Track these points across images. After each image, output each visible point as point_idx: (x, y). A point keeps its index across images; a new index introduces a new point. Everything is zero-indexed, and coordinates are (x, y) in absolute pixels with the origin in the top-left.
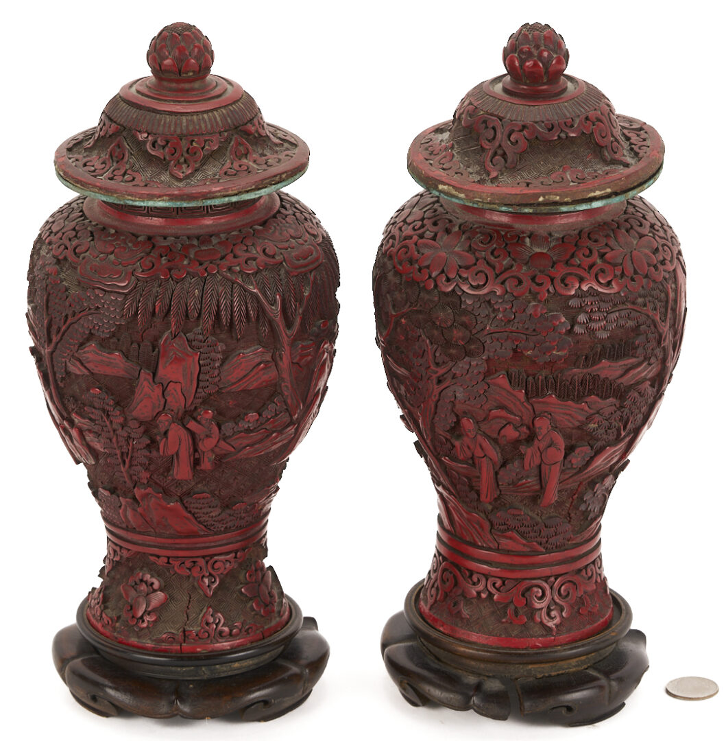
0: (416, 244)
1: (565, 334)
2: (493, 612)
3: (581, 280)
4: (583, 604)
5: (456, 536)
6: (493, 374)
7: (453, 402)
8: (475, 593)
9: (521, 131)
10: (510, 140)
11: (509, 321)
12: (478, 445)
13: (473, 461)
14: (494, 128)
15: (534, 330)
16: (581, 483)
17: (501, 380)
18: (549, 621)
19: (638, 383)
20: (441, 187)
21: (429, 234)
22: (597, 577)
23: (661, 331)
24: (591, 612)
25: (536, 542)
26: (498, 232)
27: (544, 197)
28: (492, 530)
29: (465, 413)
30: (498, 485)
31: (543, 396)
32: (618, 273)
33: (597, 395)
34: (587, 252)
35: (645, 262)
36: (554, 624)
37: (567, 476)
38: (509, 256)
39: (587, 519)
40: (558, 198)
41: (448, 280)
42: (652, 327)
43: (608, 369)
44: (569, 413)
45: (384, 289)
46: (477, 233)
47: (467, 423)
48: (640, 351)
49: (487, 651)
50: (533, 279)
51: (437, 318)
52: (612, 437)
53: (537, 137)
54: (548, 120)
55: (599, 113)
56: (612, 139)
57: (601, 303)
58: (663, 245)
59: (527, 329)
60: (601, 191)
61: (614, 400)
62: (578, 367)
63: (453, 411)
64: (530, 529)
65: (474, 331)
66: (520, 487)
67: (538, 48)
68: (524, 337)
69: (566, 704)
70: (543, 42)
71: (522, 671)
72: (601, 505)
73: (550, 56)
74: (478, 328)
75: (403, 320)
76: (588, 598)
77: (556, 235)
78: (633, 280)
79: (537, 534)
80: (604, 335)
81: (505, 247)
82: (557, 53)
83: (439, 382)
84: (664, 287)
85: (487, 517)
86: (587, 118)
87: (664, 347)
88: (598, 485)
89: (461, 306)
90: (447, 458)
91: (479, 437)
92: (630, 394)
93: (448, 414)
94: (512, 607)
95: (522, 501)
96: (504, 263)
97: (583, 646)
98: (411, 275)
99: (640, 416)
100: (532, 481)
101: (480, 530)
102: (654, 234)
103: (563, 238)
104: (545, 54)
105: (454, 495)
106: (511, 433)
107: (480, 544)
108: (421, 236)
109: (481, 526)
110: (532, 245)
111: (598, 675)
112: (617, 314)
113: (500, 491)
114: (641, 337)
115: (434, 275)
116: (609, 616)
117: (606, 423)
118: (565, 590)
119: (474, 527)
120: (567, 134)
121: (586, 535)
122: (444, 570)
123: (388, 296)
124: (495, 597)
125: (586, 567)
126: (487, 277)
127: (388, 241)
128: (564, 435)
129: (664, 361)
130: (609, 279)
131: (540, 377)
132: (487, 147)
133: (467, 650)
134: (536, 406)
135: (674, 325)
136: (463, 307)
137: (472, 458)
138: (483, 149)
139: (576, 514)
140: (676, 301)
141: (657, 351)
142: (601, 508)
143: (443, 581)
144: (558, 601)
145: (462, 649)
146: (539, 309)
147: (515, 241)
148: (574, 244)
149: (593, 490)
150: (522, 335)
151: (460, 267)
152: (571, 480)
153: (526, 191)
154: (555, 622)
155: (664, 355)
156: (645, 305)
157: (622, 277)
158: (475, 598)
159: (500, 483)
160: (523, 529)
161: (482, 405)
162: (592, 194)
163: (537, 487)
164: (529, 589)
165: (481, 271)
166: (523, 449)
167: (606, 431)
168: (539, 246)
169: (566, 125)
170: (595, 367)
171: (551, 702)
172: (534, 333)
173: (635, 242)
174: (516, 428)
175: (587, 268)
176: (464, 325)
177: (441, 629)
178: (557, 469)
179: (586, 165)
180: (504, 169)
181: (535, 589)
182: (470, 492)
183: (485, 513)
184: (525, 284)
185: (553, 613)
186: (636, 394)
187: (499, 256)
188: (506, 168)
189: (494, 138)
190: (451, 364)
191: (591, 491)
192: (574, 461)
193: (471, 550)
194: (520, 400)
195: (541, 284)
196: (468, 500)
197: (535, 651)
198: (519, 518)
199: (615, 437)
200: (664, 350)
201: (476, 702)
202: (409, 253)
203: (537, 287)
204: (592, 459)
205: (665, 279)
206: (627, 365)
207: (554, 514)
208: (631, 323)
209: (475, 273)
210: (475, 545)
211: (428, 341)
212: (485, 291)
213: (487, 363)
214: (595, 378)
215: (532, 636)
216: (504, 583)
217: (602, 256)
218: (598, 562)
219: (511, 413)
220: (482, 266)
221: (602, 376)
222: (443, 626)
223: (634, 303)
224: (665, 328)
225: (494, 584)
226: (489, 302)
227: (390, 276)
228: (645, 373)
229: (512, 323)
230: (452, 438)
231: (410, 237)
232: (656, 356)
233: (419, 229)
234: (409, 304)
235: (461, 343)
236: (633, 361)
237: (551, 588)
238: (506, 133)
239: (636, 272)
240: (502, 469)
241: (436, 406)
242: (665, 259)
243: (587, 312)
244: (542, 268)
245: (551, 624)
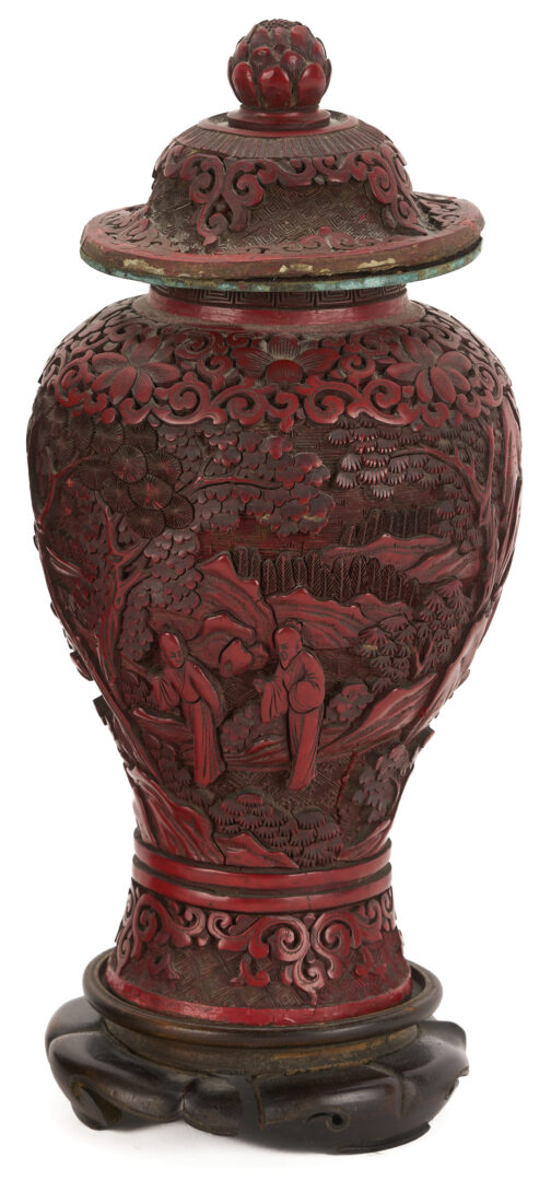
0: (90, 362)
1: (322, 488)
2: (217, 970)
3: (348, 401)
4: (361, 960)
5: (160, 850)
6: (210, 557)
7: (146, 608)
8: (189, 939)
9: (254, 173)
10: (236, 188)
11: (233, 466)
12: (188, 682)
13: (181, 712)
14: (211, 172)
15: (273, 480)
16: (354, 754)
17: (220, 562)
18: (305, 983)
19: (442, 582)
20: (127, 263)
21: (110, 346)
22: (384, 922)
23: (478, 499)
24: (374, 975)
25: (285, 851)
26: (217, 335)
27: (288, 266)
28: (216, 835)
29: (166, 625)
30: (222, 753)
31: (289, 590)
32: (408, 395)
33: (376, 594)
34: (359, 363)
35: (451, 385)
36: (314, 988)
37: (331, 738)
38: (234, 366)
39: (366, 822)
40: (310, 268)
41: (138, 407)
42: (464, 490)
43: (391, 550)
44: (330, 620)
45: (42, 439)
46: (185, 337)
47: (171, 644)
48: (444, 526)
49: (207, 1029)
50: (272, 399)
51: (120, 468)
52: (403, 674)
53: (278, 181)
54: (296, 157)
55: (379, 154)
56: (399, 196)
57: (381, 440)
58: (481, 369)
59: (262, 477)
60: (378, 260)
61: (405, 606)
62: (345, 545)
63: (148, 625)
64: (274, 830)
65: (178, 486)
66: (256, 755)
67: (281, 51)
68: (258, 491)
69: (332, 1110)
70: (289, 41)
71: (263, 1064)
72: (389, 800)
73: (300, 64)
74: (185, 478)
75: (69, 482)
76: (369, 953)
77: (310, 338)
78: (432, 409)
79: (286, 839)
80: (384, 492)
81: (228, 354)
82: (311, 60)
83: (125, 576)
84: (483, 429)
85: (207, 813)
86: (359, 159)
87: (483, 527)
88: (381, 759)
89: (157, 447)
90: (141, 709)
91: (189, 666)
92: (429, 598)
93: (140, 631)
94: (247, 959)
95: (261, 783)
96: (226, 375)
97: (360, 1022)
98: (82, 406)
99: (447, 643)
100: (276, 741)
101: (196, 835)
102: (467, 352)
103: (320, 342)
104: (293, 60)
105: (155, 780)
106: (238, 657)
107: (196, 858)
108: (99, 350)
109: (198, 828)
110: (270, 351)
111: (385, 1071)
112: (406, 459)
113: (226, 765)
114: (444, 503)
115: (115, 402)
116: (405, 989)
117: (391, 646)
118: (331, 935)
119: (187, 831)
120: (324, 176)
121: (366, 849)
122: (144, 907)
123: (48, 450)
124: (220, 944)
125: (366, 902)
126: (198, 398)
127: (50, 369)
128: (323, 664)
129: (484, 554)
130: (393, 403)
131: (284, 559)
132: (202, 201)
133: (175, 1028)
134: (279, 610)
135: (500, 497)
136: (161, 446)
137: (180, 707)
138: (194, 206)
139: (348, 810)
140: (502, 457)
141: (473, 532)
142: (389, 807)
143: (140, 926)
144: (320, 951)
145: (168, 1027)
146: (281, 446)
147: (244, 345)
148: (338, 350)
149: (374, 767)
150: (253, 488)
151: (156, 385)
152: (337, 746)
153: (260, 258)
154: (315, 985)
155: (485, 543)
156: (451, 451)
157: (414, 403)
158: (189, 947)
159: (225, 750)
160: (262, 830)
161: (192, 610)
162: (365, 265)
163: (284, 755)
164: (273, 931)
165: (190, 390)
166: (259, 684)
167: (392, 659)
168: (281, 351)
169: (326, 166)
170: (371, 546)
171: (308, 1107)
172: (272, 485)
173: (436, 357)
174: (247, 648)
175: (357, 384)
176: (164, 477)
177: (137, 1001)
178: (313, 720)
179: (357, 229)
180: (226, 233)
181: (284, 931)
182: (179, 769)
183: (204, 806)
184: (258, 407)
185: (313, 971)
186: (439, 601)
187: (218, 366)
188: (230, 230)
189: (211, 186)
190: (143, 542)
191: (370, 768)
192: (341, 708)
193: (182, 870)
194: (251, 598)
195: (285, 406)
196: (176, 784)
197: (283, 1027)
198: (255, 810)
199: (407, 671)
200: (484, 533)
201: (187, 1106)
202: (79, 376)
203: (277, 410)
204: (370, 706)
205: (486, 418)
206: (423, 548)
207: (313, 807)
208: (428, 478)
209: (179, 392)
210: (189, 861)
211: (107, 509)
212: (195, 419)
213: (199, 539)
214: (372, 564)
215: (278, 1006)
216: (233, 922)
217: (382, 370)
218: (385, 897)
219: (239, 621)
220: (191, 380)
221: (384, 563)
222: (139, 996)
223: (433, 445)
224: (486, 495)
225: (218, 924)
226: (201, 436)
227: (51, 417)
228: (454, 566)
229: (237, 468)
230: (146, 672)
231: (81, 354)
232: (471, 541)
233: (96, 341)
234: (78, 453)
235: (158, 506)
236: (431, 541)
237: (310, 930)
238: (231, 177)
239: (436, 398)
240: (226, 723)
241: (122, 619)
242: (484, 388)
243: (357, 453)
244: (285, 383)
245: (308, 988)
